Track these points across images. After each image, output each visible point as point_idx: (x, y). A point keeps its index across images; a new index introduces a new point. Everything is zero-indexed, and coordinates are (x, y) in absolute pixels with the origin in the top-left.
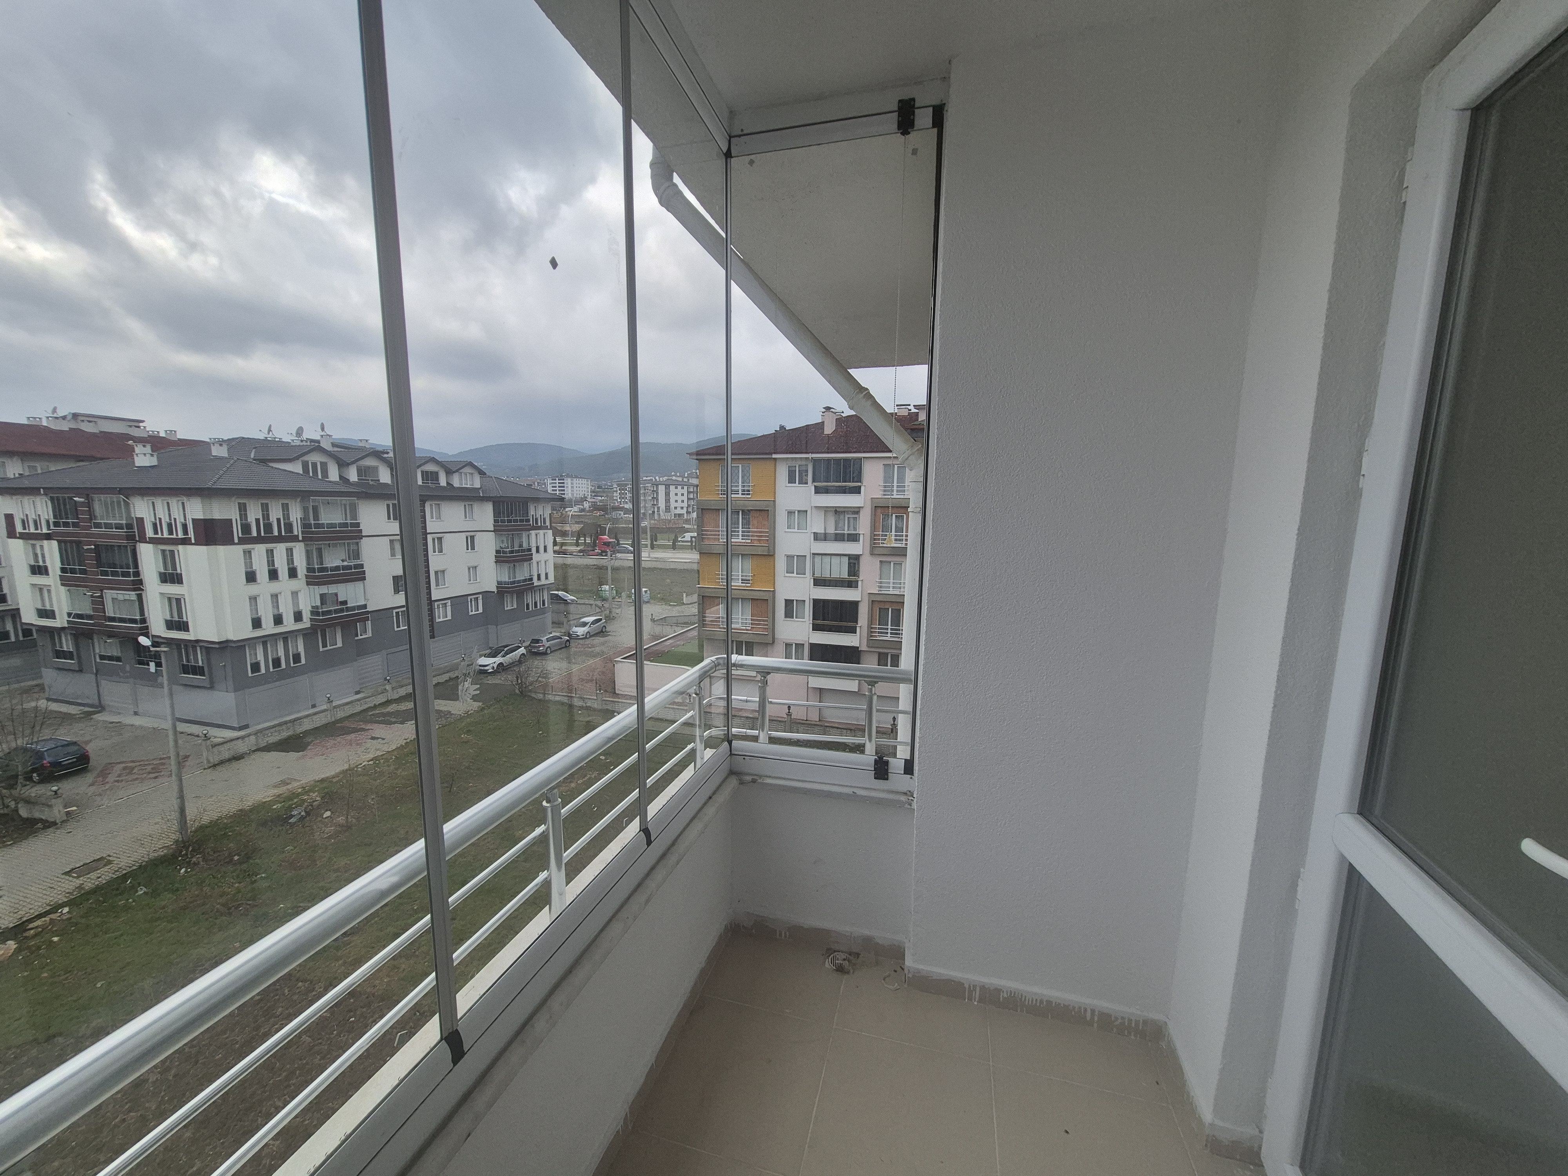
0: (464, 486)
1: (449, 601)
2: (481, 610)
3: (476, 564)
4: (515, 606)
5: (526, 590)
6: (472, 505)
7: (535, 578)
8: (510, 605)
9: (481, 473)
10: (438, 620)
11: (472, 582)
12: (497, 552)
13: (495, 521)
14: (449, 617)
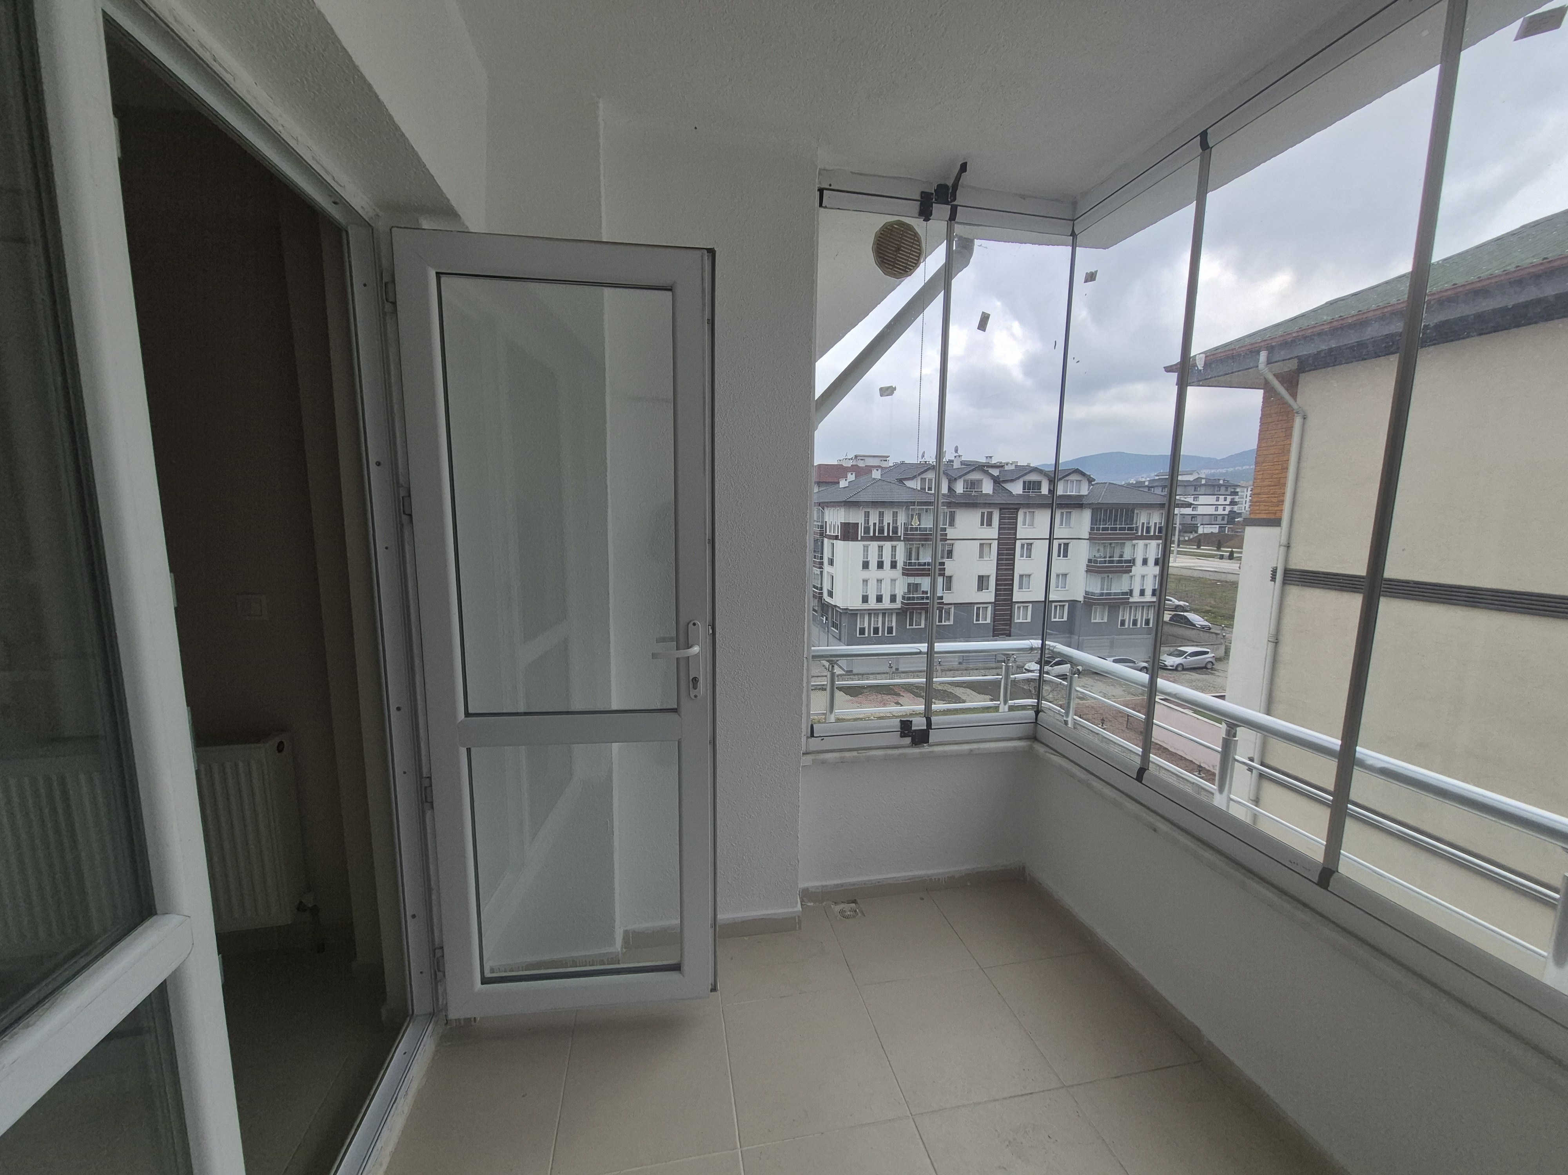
0: (1068, 494)
1: (1031, 605)
2: (1065, 619)
3: (1065, 572)
4: (1106, 620)
5: (1122, 603)
6: (1070, 512)
7: (1136, 593)
8: (1099, 617)
9: (1090, 480)
10: (1016, 621)
11: (1059, 589)
12: (1090, 561)
13: (1092, 529)
14: (1029, 620)
